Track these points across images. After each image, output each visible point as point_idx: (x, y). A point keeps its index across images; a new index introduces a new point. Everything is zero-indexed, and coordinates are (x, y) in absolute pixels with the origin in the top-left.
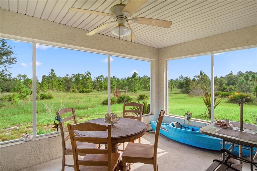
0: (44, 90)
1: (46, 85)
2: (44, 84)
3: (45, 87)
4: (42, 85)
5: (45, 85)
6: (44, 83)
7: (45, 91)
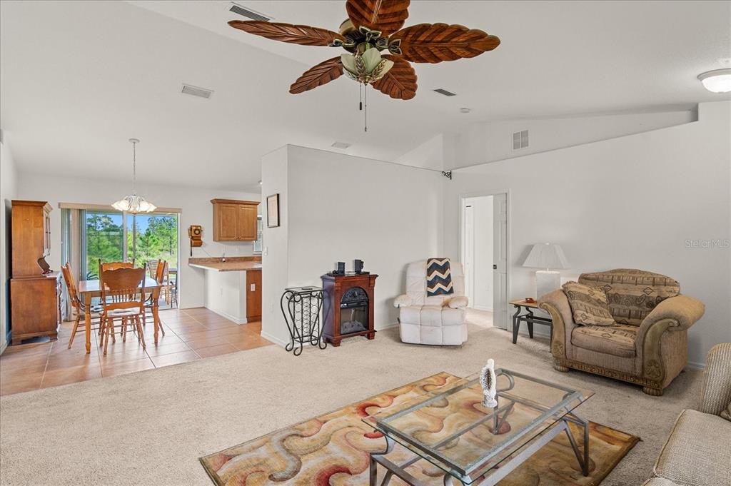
0: (152, 253)
1: (156, 242)
2: (152, 240)
3: (152, 246)
4: (147, 242)
5: (154, 241)
6: (152, 237)
7: (155, 254)
